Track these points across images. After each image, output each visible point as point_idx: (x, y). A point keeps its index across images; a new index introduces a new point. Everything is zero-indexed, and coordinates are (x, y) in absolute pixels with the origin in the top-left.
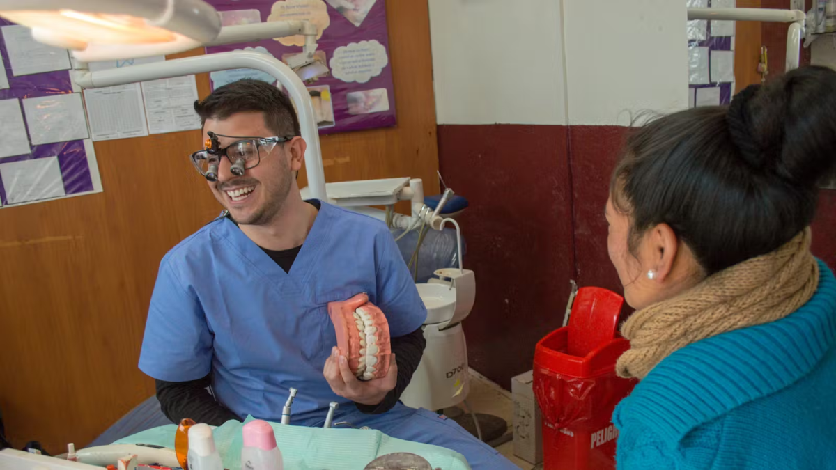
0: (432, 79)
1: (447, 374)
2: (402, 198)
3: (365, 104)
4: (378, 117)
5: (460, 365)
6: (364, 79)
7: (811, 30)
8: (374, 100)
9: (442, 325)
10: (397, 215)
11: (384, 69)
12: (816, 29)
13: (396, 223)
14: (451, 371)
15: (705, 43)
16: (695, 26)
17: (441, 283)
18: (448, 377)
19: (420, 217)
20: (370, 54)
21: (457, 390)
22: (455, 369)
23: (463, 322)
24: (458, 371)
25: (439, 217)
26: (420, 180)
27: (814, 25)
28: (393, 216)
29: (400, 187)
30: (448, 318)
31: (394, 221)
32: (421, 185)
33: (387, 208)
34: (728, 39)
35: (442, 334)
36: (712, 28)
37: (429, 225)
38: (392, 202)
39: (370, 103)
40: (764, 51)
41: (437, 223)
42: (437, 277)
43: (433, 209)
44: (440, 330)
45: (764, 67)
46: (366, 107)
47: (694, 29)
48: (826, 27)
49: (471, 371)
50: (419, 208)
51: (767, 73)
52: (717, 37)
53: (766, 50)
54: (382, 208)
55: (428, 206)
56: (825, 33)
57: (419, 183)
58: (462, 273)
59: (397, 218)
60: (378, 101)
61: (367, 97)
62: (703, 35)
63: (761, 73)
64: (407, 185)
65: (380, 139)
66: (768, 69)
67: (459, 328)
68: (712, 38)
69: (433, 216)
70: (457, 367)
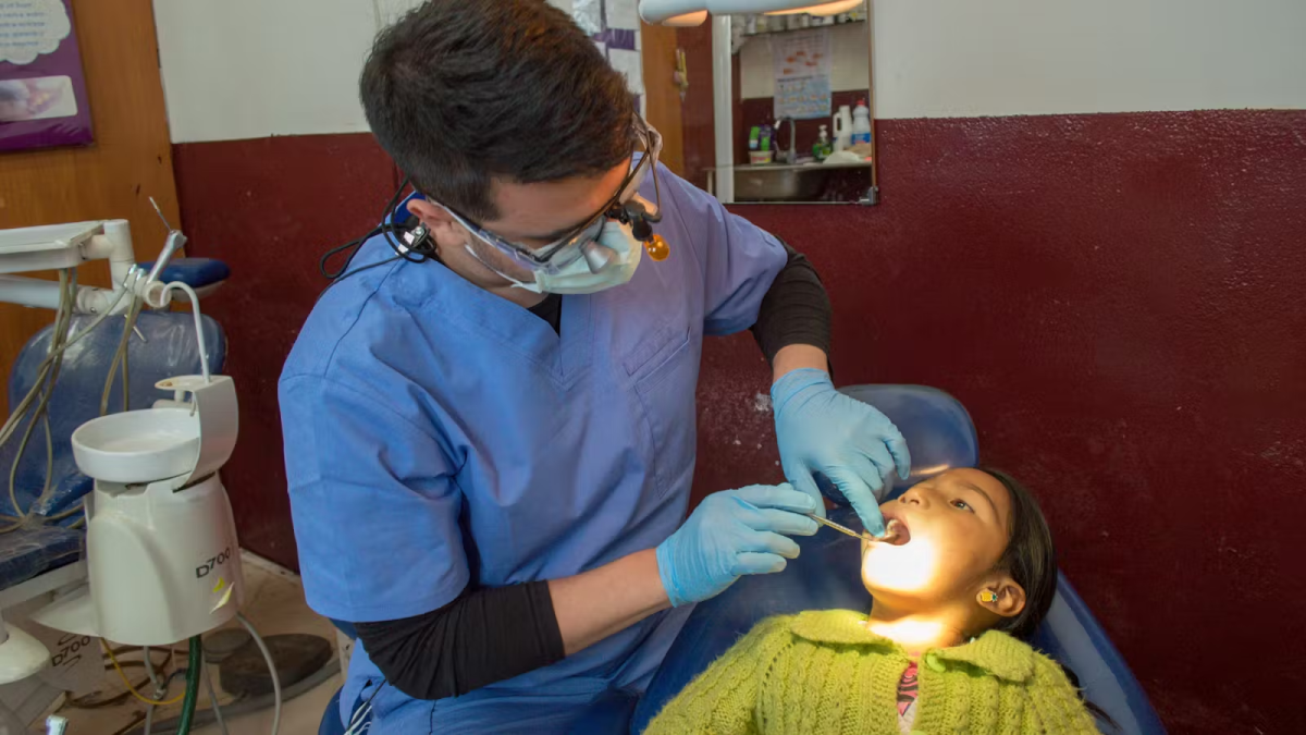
0: (159, 65)
1: (198, 570)
2: (92, 255)
3: (29, 101)
4: (55, 127)
5: (223, 551)
6: (24, 57)
7: (739, 30)
8: (46, 96)
9: (179, 482)
10: (83, 290)
11: (63, 43)
12: (746, 28)
13: (84, 305)
14: (204, 563)
15: (600, 38)
16: (584, 11)
17: (178, 407)
18: (199, 575)
19: (126, 289)
20: (36, 14)
21: (219, 599)
22: (214, 559)
23: (223, 471)
24: (220, 563)
25: (160, 284)
26: (124, 222)
27: (744, 25)
28: (76, 292)
29: (85, 235)
30: (187, 466)
31: (79, 300)
32: (127, 231)
33: (62, 277)
34: (631, 34)
35: (182, 497)
36: (608, 17)
37: (142, 298)
38: (70, 262)
39: (39, 101)
40: (681, 55)
41: (155, 294)
42: (169, 396)
43: (148, 268)
44: (175, 491)
45: (682, 76)
46: (32, 109)
47: (583, 14)
48: (757, 26)
49: (247, 556)
50: (124, 270)
51: (686, 84)
52: (616, 30)
53: (683, 55)
54: (50, 276)
55: (140, 265)
56: (757, 34)
57: (121, 226)
58: (210, 381)
59: (86, 294)
60: (56, 99)
61: (32, 89)
62: (596, 23)
63: (678, 85)
64: (101, 231)
65: (63, 167)
66: (688, 79)
67: (214, 484)
68: (609, 30)
69: (150, 281)
70: (216, 555)
